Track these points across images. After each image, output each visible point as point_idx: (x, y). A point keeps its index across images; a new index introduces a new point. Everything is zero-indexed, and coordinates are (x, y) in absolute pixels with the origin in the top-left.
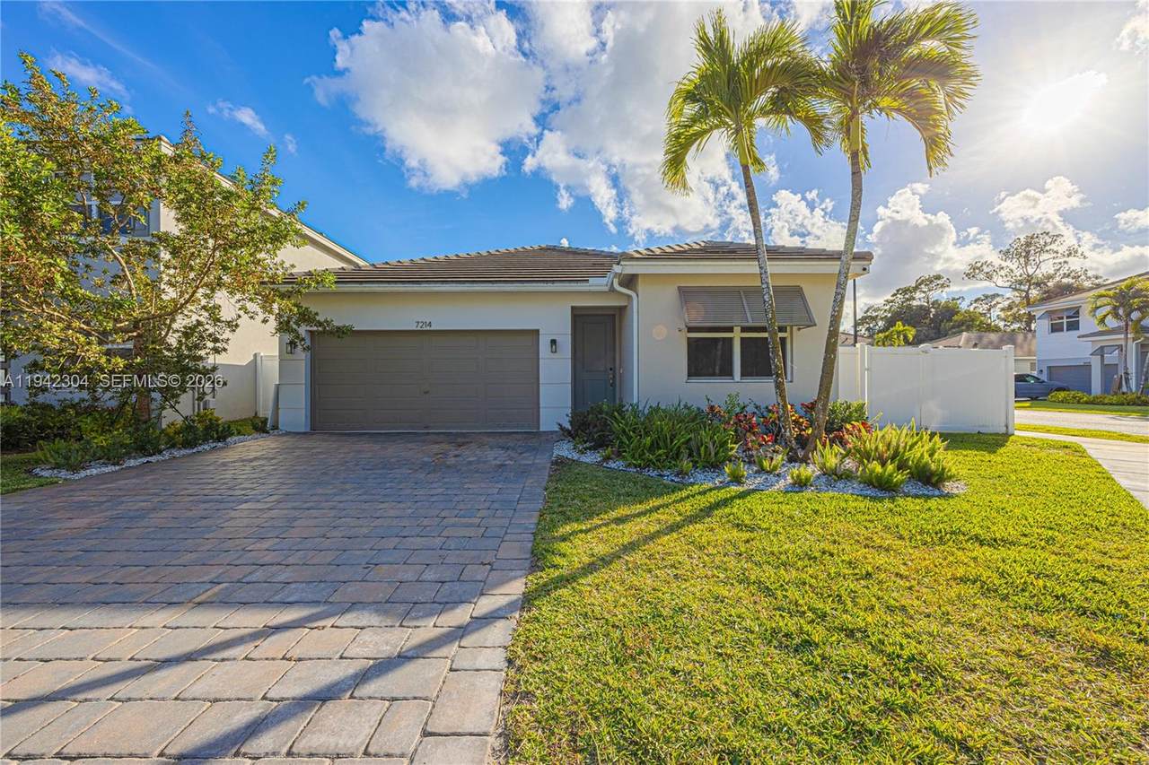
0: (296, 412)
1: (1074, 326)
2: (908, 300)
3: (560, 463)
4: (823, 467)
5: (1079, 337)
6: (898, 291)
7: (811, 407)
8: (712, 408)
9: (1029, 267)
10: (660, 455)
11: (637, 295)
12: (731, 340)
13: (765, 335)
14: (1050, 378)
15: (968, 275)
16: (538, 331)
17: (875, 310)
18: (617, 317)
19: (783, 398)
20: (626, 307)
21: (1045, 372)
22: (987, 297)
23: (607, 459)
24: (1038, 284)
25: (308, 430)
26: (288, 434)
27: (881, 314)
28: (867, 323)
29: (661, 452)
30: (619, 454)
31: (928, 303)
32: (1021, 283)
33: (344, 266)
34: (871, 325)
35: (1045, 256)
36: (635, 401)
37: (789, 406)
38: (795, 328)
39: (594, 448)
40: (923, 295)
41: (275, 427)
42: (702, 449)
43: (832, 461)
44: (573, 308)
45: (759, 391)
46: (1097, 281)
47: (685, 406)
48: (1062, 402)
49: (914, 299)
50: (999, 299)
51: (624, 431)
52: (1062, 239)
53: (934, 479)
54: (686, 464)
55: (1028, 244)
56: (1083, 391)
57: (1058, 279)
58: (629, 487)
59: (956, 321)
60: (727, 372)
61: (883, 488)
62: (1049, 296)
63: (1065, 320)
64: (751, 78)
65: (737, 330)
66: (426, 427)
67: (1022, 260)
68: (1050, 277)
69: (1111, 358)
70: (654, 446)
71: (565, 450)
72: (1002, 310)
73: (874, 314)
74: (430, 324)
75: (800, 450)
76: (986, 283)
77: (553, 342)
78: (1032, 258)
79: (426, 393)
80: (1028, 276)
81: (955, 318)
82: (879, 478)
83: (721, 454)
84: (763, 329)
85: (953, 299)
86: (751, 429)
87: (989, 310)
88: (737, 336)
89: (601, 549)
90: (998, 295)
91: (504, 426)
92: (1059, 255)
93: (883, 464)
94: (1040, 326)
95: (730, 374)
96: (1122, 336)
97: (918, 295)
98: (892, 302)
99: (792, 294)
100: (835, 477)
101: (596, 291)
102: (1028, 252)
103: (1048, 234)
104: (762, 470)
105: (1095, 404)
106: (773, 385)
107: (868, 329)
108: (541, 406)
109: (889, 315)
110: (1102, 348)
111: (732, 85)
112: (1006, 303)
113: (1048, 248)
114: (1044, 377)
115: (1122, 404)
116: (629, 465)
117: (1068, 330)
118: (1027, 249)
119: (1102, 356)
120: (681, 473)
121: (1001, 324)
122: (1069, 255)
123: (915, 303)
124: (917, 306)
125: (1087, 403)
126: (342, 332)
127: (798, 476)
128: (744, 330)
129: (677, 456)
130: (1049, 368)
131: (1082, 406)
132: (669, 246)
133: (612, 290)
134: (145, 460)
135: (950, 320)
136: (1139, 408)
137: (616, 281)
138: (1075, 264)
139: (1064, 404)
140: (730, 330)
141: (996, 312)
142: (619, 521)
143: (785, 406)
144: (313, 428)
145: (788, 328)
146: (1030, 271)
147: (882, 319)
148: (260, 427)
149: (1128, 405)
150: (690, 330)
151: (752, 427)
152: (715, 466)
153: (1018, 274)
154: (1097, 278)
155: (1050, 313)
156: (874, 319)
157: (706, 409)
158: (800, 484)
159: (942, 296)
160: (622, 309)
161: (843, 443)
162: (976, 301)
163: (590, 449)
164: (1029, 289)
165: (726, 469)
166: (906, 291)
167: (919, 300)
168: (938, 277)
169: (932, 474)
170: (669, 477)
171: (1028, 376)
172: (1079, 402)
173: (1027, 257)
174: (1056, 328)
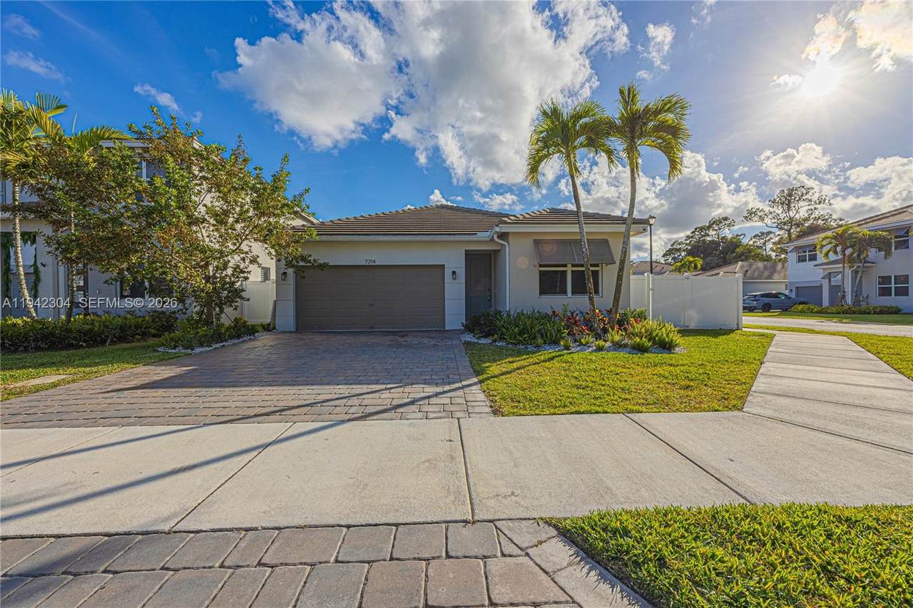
0: (287, 319)
1: (813, 258)
2: (703, 236)
3: (467, 343)
4: (612, 342)
5: (814, 266)
6: (696, 229)
7: (610, 312)
8: (554, 312)
9: (791, 212)
10: (525, 338)
11: (509, 245)
12: (566, 271)
13: (584, 269)
14: (797, 295)
15: (746, 217)
16: (444, 265)
17: (679, 244)
18: (493, 256)
19: (593, 305)
20: (499, 250)
21: (794, 290)
22: (763, 234)
23: (495, 341)
24: (797, 225)
25: (295, 330)
26: (283, 332)
27: (683, 246)
28: (673, 254)
29: (526, 335)
30: (501, 339)
31: (718, 238)
32: (785, 224)
33: (305, 223)
34: (676, 255)
35: (801, 203)
36: (508, 309)
37: (597, 311)
38: (604, 265)
39: (485, 337)
40: (715, 232)
41: (274, 328)
42: (548, 334)
43: (617, 338)
44: (466, 251)
45: (580, 302)
46: (840, 223)
47: (538, 312)
48: (801, 312)
49: (708, 235)
50: (772, 235)
51: (503, 326)
52: (813, 191)
53: (667, 346)
54: (540, 341)
55: (790, 195)
56: (816, 304)
57: (811, 221)
58: (510, 352)
59: (738, 253)
60: (564, 292)
61: (640, 349)
62: (802, 235)
63: (807, 254)
64: (575, 130)
65: (569, 266)
66: (372, 328)
67: (785, 207)
68: (806, 220)
69: (836, 280)
70: (521, 333)
71: (469, 338)
72: (774, 243)
73: (678, 247)
74: (374, 262)
75: (601, 334)
76: (760, 224)
77: (454, 273)
78: (792, 205)
79: (371, 305)
80: (790, 218)
81: (737, 250)
82: (638, 344)
83: (558, 336)
84: (582, 266)
85: (737, 236)
86: (575, 323)
87: (765, 244)
88: (569, 269)
89: (504, 370)
90: (771, 232)
91: (423, 327)
92: (813, 203)
93: (641, 338)
94: (793, 257)
95: (565, 293)
96: (841, 265)
97: (712, 232)
98: (691, 237)
99: (602, 244)
100: (618, 346)
101: (482, 239)
102: (789, 201)
103: (803, 187)
104: (581, 344)
105: (822, 313)
106: (588, 299)
107: (674, 258)
108: (446, 313)
109: (689, 248)
110: (829, 273)
111: (565, 132)
112: (777, 239)
113: (804, 198)
114: (793, 295)
115: (839, 313)
116: (509, 344)
117: (810, 260)
118: (788, 199)
119: (830, 280)
120: (538, 346)
121: (773, 254)
122: (820, 202)
123: (709, 239)
124: (710, 241)
125: (816, 312)
126: (323, 267)
127: (598, 345)
128: (573, 266)
129: (535, 338)
130: (797, 288)
131: (813, 315)
132: (527, 213)
133: (492, 239)
134: (221, 344)
135: (733, 252)
136: (849, 315)
137: (495, 236)
138: (822, 210)
139: (802, 313)
140: (565, 266)
141: (769, 246)
142: (510, 362)
143: (594, 310)
144: (297, 329)
145: (600, 265)
146: (792, 214)
147: (684, 251)
148: (268, 328)
149: (843, 313)
150: (541, 266)
151: (576, 322)
152: (555, 342)
153: (782, 217)
154: (841, 220)
155: (797, 249)
156: (679, 250)
157: (550, 313)
158: (600, 349)
159: (727, 233)
160: (496, 252)
161: (625, 329)
162: (755, 237)
163: (483, 337)
164: (791, 228)
165: (562, 343)
166: (702, 229)
167: (712, 235)
168: (726, 219)
169: (666, 343)
170: (530, 348)
171: (780, 294)
172: (811, 312)
173: (789, 205)
174: (801, 259)
